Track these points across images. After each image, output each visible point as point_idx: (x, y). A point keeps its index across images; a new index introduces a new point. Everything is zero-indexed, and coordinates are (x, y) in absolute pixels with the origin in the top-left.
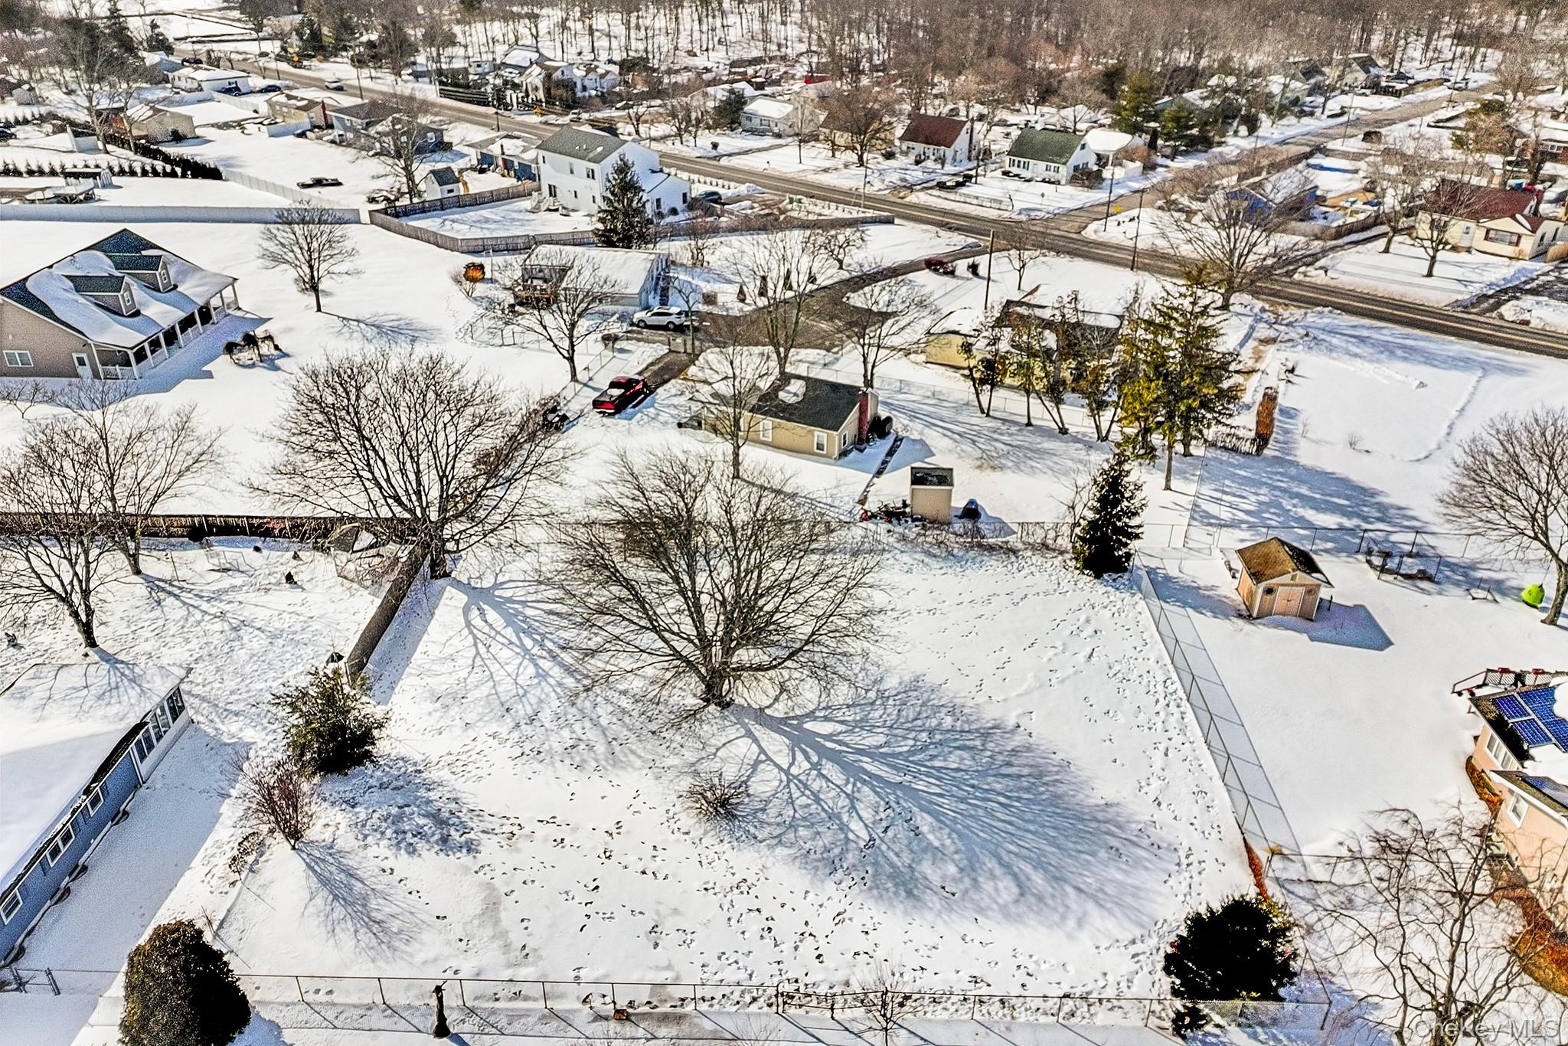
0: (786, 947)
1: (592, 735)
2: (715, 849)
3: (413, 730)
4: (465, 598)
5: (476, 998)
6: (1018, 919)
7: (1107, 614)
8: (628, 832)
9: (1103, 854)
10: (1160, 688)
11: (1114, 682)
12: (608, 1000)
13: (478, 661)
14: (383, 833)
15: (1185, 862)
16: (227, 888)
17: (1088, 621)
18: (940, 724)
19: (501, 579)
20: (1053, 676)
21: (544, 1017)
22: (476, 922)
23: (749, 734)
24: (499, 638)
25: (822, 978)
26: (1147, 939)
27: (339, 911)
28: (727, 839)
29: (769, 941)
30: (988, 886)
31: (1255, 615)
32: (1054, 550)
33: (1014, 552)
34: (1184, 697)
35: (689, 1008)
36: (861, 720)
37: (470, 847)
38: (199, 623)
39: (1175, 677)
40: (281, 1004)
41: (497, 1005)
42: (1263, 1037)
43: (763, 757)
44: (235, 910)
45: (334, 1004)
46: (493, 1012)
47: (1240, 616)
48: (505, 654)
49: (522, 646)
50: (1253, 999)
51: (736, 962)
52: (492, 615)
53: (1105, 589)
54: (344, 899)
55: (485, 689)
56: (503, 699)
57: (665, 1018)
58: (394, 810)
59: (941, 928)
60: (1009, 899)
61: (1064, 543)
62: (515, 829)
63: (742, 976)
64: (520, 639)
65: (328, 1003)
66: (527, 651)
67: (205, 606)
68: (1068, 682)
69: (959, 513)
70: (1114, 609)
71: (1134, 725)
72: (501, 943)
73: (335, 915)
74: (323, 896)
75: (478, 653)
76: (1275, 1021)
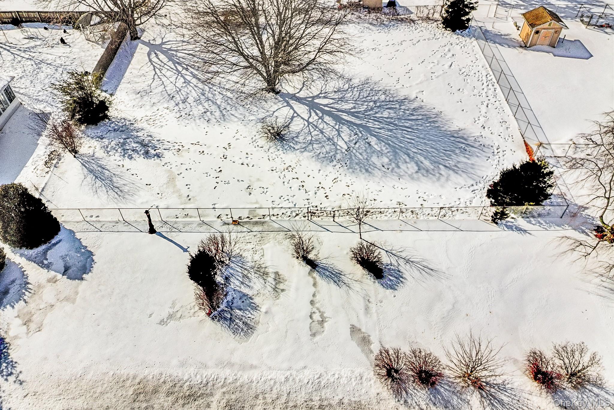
0: (311, 193)
1: (214, 108)
2: (275, 153)
3: (128, 106)
4: (148, 49)
5: (168, 217)
6: (418, 179)
7: (458, 47)
8: (234, 148)
9: (457, 151)
10: (484, 78)
11: (462, 77)
12: (229, 216)
13: (156, 77)
14: (117, 150)
15: (496, 151)
16: (45, 175)
17: (449, 51)
18: (379, 98)
19: (164, 40)
20: (433, 75)
21: (200, 224)
22: (165, 186)
23: (289, 105)
24: (165, 66)
25: (329, 205)
26: (478, 184)
27: (99, 183)
28: (281, 149)
29: (303, 191)
30: (403, 167)
31: (528, 46)
32: (432, 20)
33: (413, 21)
34: (496, 82)
35: (267, 219)
36: (341, 98)
37: (158, 156)
38: (20, 62)
39: (491, 73)
40: (75, 222)
41: (177, 220)
42: (534, 222)
43: (295, 115)
44: (49, 183)
45: (99, 221)
46: (176, 223)
47: (521, 47)
48: (168, 74)
49: (177, 70)
50: (531, 205)
51: (288, 200)
52: (162, 56)
53: (457, 36)
54: (100, 178)
55: (161, 88)
56: (169, 93)
57: (256, 223)
58: (122, 141)
59: (382, 184)
60: (414, 171)
61: (437, 16)
62: (180, 148)
63: (291, 205)
64: (176, 67)
65: (96, 221)
66: (179, 72)
67: (23, 54)
68: (440, 77)
69: (386, 5)
70: (462, 45)
71: (472, 95)
72: (177, 194)
73: (97, 185)
74: (90, 177)
75: (156, 73)
76: (539, 215)
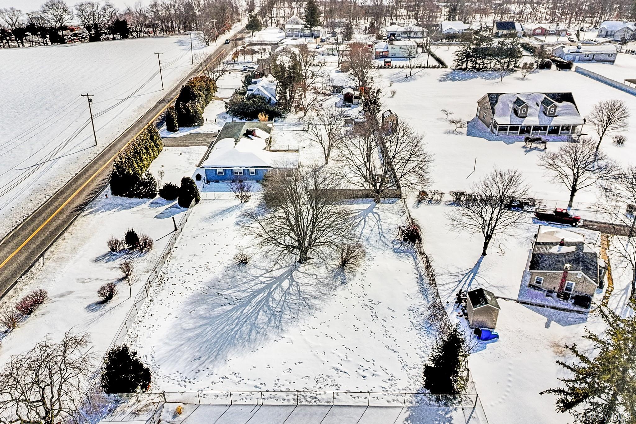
9: (198, 354)
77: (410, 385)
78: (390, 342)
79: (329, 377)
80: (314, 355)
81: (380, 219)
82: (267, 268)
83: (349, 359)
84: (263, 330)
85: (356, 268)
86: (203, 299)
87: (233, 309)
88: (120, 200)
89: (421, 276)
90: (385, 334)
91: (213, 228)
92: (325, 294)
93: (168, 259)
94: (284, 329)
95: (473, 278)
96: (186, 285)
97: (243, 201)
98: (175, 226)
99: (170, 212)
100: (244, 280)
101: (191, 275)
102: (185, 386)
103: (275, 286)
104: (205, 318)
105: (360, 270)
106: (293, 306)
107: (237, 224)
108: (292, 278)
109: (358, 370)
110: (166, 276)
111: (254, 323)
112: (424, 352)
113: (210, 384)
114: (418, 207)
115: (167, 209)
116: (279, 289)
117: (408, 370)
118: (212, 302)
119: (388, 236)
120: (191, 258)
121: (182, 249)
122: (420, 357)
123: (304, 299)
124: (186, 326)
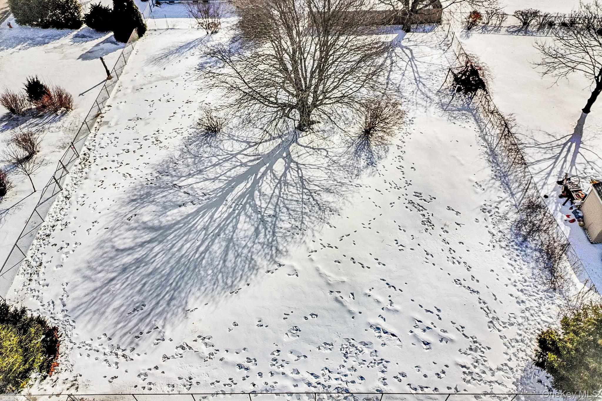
0: (115, 158)
6: (100, 246)
9: (137, 299)
15: (120, 353)
18: (282, 221)
26: (64, 313)
30: (129, 234)
36: (286, 183)
59: (106, 212)
60: (116, 244)
77: (510, 359)
78: (460, 272)
79: (365, 344)
80: (336, 300)
81: (413, 57)
82: (249, 140)
83: (396, 306)
84: (245, 251)
85: (386, 137)
86: (148, 194)
87: (198, 212)
88: (29, 31)
89: (492, 151)
90: (450, 256)
91: (165, 74)
92: (343, 184)
93: (96, 125)
94: (281, 248)
95: (576, 152)
96: (124, 169)
97: (210, 32)
98: (108, 72)
99: (102, 49)
100: (214, 160)
101: (131, 152)
102: (117, 363)
103: (262, 170)
104: (153, 229)
105: (395, 141)
106: (293, 206)
107: (201, 67)
108: (289, 154)
109: (414, 329)
110: (92, 155)
111: (232, 238)
112: (522, 291)
113: (160, 361)
114: (468, 37)
115: (98, 45)
116: (269, 176)
117: (501, 328)
118: (164, 199)
119: (429, 84)
120: (132, 124)
121: (118, 108)
122: (518, 302)
123: (310, 193)
124: (120, 244)
